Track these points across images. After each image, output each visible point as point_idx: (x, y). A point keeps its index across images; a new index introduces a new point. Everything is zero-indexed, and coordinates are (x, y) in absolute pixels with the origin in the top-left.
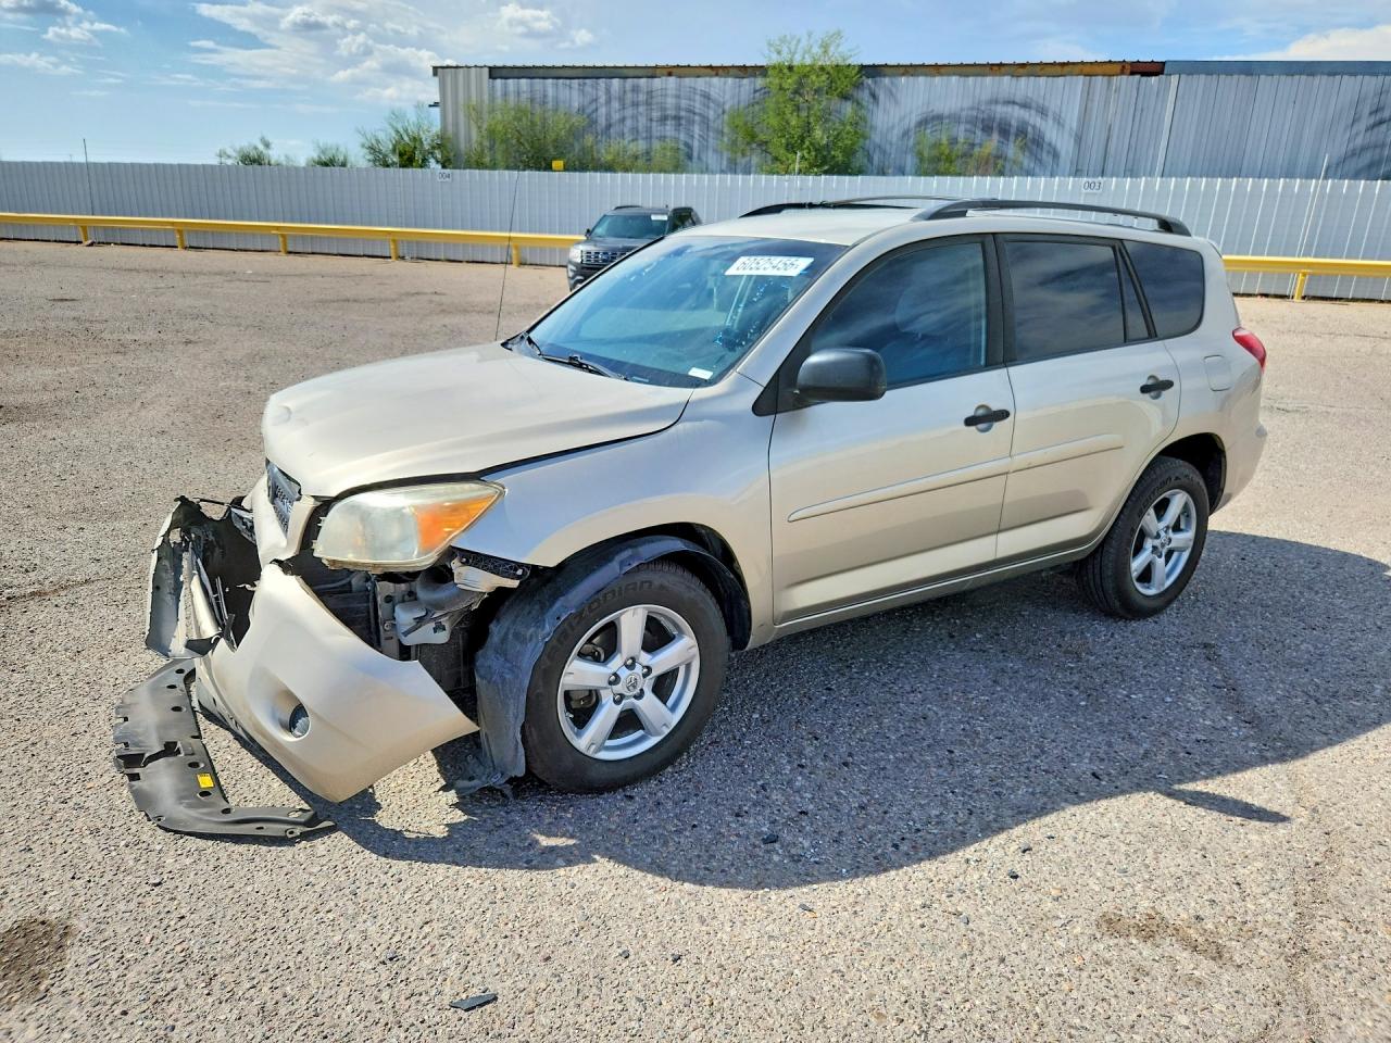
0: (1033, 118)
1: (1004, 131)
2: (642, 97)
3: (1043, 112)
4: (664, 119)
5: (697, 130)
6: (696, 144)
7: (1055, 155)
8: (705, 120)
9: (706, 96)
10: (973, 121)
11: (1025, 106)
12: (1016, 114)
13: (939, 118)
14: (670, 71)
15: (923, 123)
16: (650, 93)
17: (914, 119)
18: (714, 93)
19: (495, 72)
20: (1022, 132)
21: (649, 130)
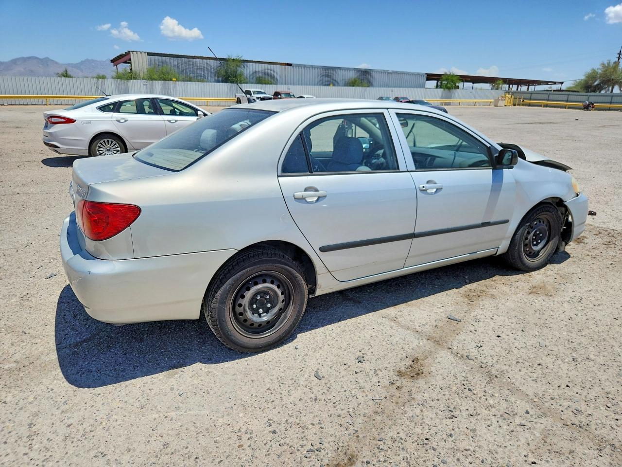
0: (272, 72)
1: (268, 75)
2: (191, 63)
3: (274, 71)
4: (197, 69)
5: (206, 72)
6: (206, 75)
7: (277, 80)
8: (207, 69)
9: (207, 64)
10: (262, 73)
11: (271, 70)
12: (269, 71)
13: (256, 72)
14: (198, 58)
15: (253, 73)
16: (193, 62)
17: (251, 72)
18: (209, 63)
19: (149, 54)
20: (271, 76)
21: (194, 71)
